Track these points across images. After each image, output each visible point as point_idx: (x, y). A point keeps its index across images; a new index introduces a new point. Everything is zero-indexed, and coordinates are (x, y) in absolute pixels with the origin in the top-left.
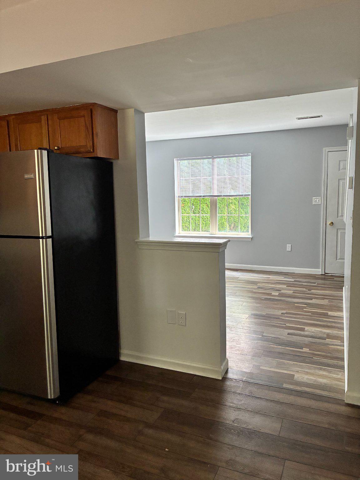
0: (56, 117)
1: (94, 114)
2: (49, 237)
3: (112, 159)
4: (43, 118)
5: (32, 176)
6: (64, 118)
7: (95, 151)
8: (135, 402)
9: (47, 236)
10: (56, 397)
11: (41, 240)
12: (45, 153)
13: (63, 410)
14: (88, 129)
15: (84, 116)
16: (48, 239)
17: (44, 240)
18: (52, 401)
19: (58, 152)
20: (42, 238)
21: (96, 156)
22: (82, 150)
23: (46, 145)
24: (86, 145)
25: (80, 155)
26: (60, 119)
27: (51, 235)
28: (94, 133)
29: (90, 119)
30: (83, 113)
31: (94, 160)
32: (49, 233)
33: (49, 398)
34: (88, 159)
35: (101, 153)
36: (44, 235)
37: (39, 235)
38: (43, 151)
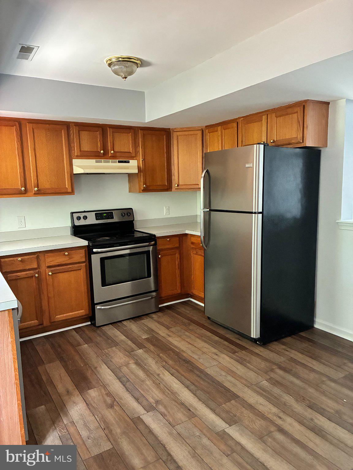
0: (274, 115)
1: (306, 109)
2: (260, 213)
3: (320, 147)
4: (264, 117)
5: (251, 165)
6: (280, 116)
7: (304, 141)
8: (322, 360)
9: (259, 211)
10: (257, 337)
11: (254, 215)
12: (262, 146)
13: (262, 349)
14: (299, 122)
15: (297, 112)
16: (259, 214)
17: (256, 215)
18: (254, 341)
19: (274, 144)
20: (255, 213)
21: (305, 146)
22: (293, 141)
23: (264, 139)
24: (297, 138)
25: (291, 146)
26: (277, 117)
27: (261, 211)
28: (305, 126)
29: (302, 114)
30: (296, 110)
31: (303, 149)
32: (260, 210)
33: (252, 336)
34: (298, 149)
35: (309, 143)
36: (256, 211)
37: (253, 210)
38: (261, 145)
